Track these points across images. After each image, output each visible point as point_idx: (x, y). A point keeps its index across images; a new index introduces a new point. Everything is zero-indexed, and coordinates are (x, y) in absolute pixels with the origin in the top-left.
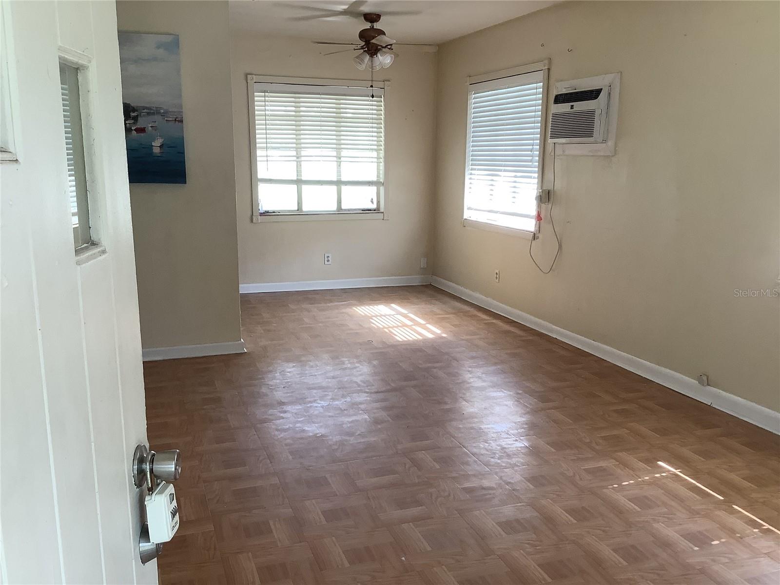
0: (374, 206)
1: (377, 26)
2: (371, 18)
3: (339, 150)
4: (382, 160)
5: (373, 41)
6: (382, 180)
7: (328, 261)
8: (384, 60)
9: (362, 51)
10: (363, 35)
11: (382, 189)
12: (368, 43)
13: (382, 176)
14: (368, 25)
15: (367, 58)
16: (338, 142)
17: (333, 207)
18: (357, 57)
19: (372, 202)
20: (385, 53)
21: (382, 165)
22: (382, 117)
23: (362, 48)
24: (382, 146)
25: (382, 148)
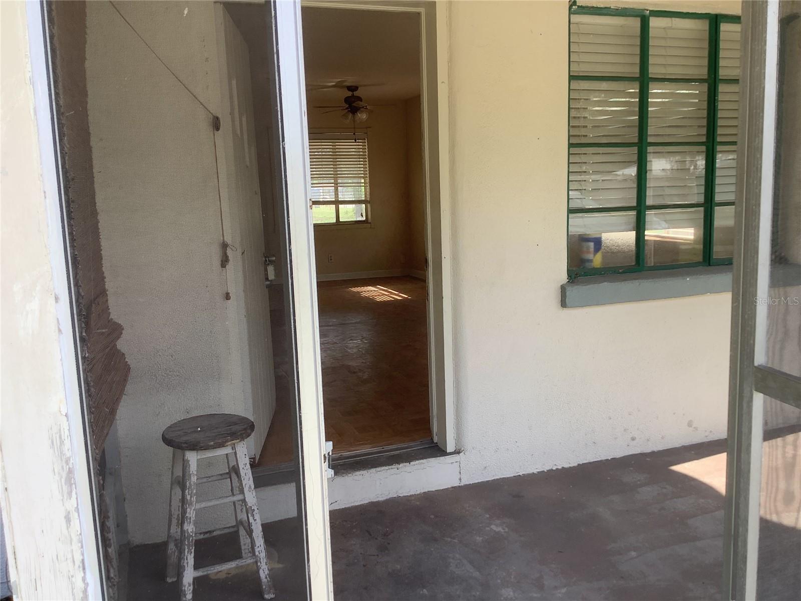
0: (364, 219)
1: (356, 93)
2: (352, 89)
3: (336, 178)
4: (368, 185)
5: (354, 104)
6: (368, 199)
7: (331, 260)
8: (362, 116)
9: (347, 111)
10: (347, 100)
11: (369, 205)
12: (350, 106)
13: (368, 196)
14: (350, 94)
15: (351, 115)
16: (335, 173)
17: (334, 221)
18: (343, 115)
19: (362, 216)
20: (362, 112)
21: (368, 188)
22: (367, 154)
23: (347, 108)
24: (367, 174)
25: (368, 176)
